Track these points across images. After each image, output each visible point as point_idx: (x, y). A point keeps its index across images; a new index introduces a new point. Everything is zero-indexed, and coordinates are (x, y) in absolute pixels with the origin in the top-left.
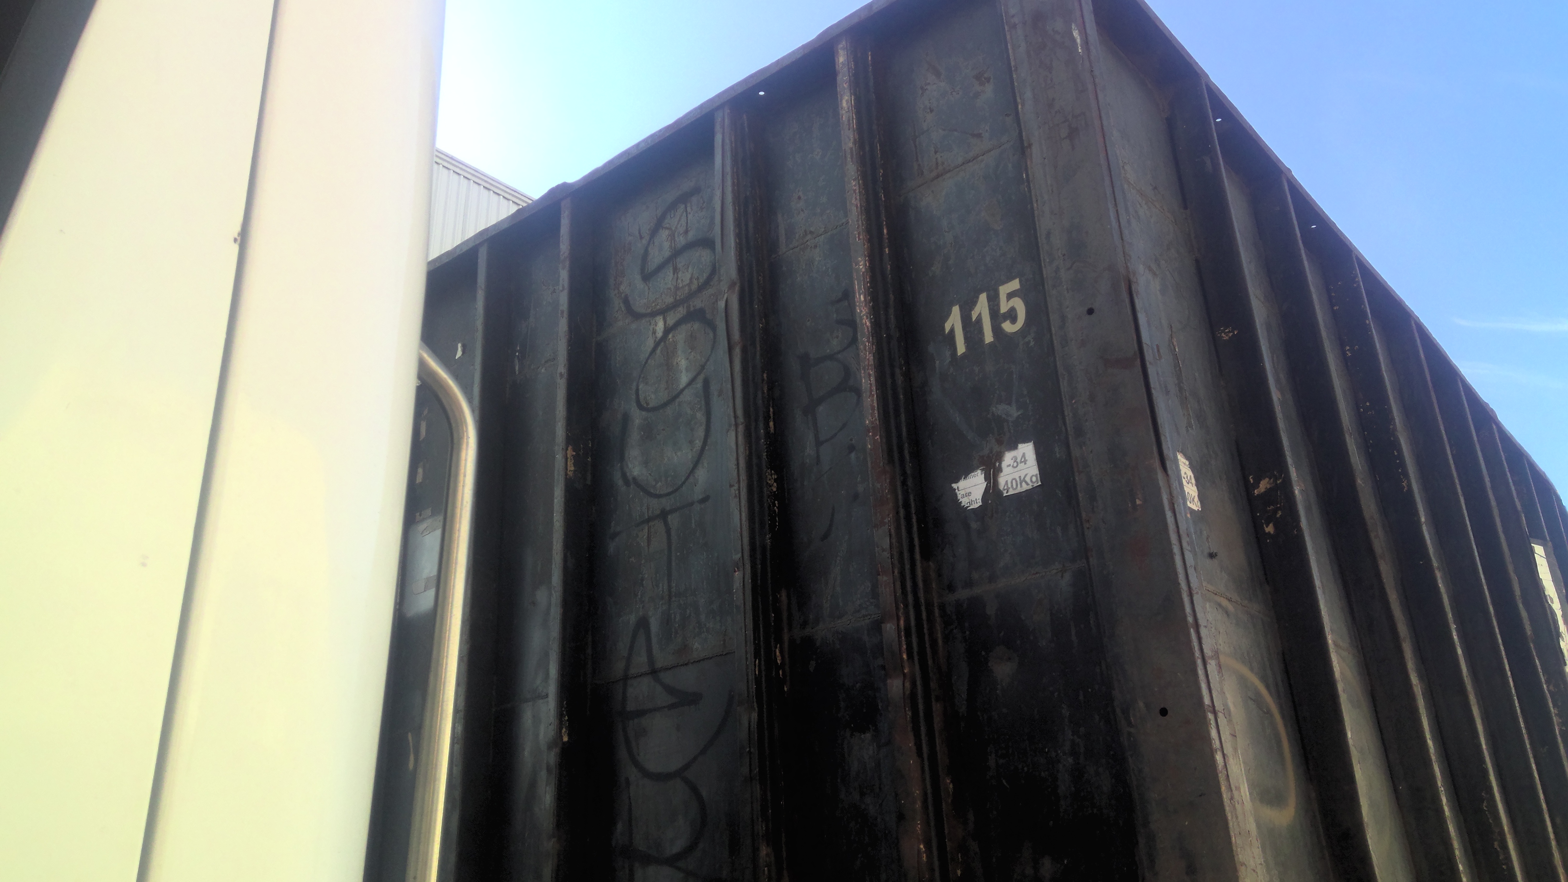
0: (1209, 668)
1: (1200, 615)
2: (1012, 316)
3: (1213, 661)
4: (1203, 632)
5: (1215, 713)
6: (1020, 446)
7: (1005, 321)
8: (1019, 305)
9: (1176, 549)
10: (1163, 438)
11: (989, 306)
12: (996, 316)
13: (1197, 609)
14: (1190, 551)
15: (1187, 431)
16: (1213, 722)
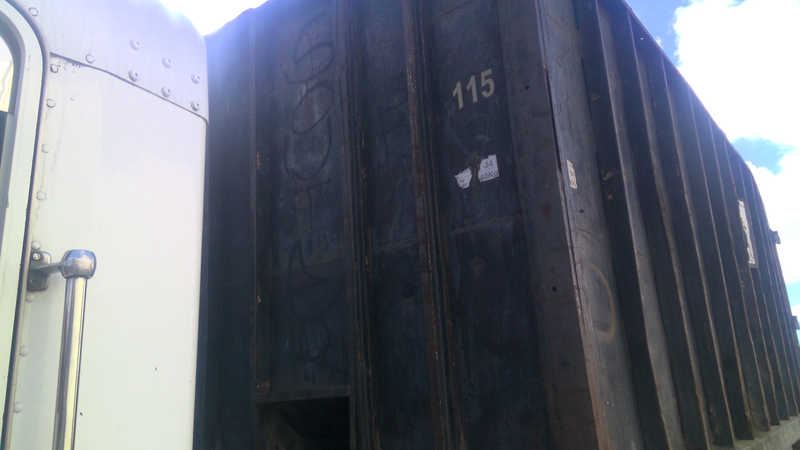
0: (577, 267)
1: (574, 242)
2: (487, 88)
3: (579, 264)
4: (575, 250)
5: (578, 289)
6: (489, 156)
7: (483, 91)
8: (491, 82)
9: (564, 210)
10: (560, 153)
11: (476, 83)
12: (479, 88)
13: (573, 240)
14: (571, 211)
15: (573, 148)
16: (577, 294)
